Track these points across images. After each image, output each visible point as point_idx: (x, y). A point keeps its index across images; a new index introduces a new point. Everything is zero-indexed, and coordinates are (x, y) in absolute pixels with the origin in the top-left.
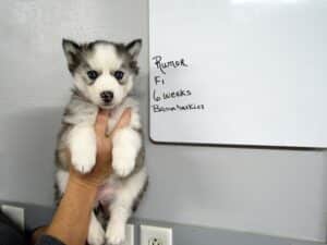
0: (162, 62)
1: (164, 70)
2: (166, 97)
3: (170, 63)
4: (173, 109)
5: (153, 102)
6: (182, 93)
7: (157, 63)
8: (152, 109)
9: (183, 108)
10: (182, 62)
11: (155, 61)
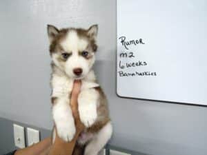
0: (126, 41)
1: (127, 46)
2: (129, 66)
3: (132, 42)
4: (133, 75)
5: (119, 69)
6: (140, 64)
7: (122, 42)
8: (118, 74)
9: (141, 74)
10: (141, 41)
11: (121, 40)
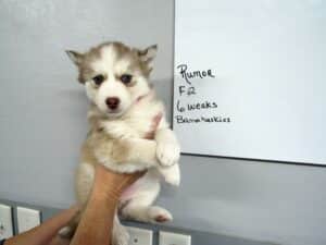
0: (188, 71)
1: (190, 80)
2: (191, 108)
3: (197, 73)
4: (197, 121)
5: (176, 113)
6: (208, 105)
7: (182, 72)
8: (175, 120)
9: (208, 121)
10: (209, 73)
11: (180, 70)
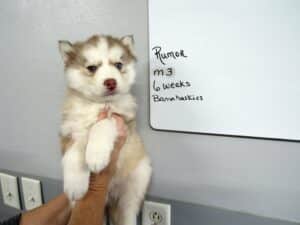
0: (162, 53)
1: (164, 60)
2: (166, 87)
4: (172, 99)
5: (153, 92)
7: (157, 54)
8: (152, 98)
9: (182, 99)
10: (182, 53)
11: (154, 51)
